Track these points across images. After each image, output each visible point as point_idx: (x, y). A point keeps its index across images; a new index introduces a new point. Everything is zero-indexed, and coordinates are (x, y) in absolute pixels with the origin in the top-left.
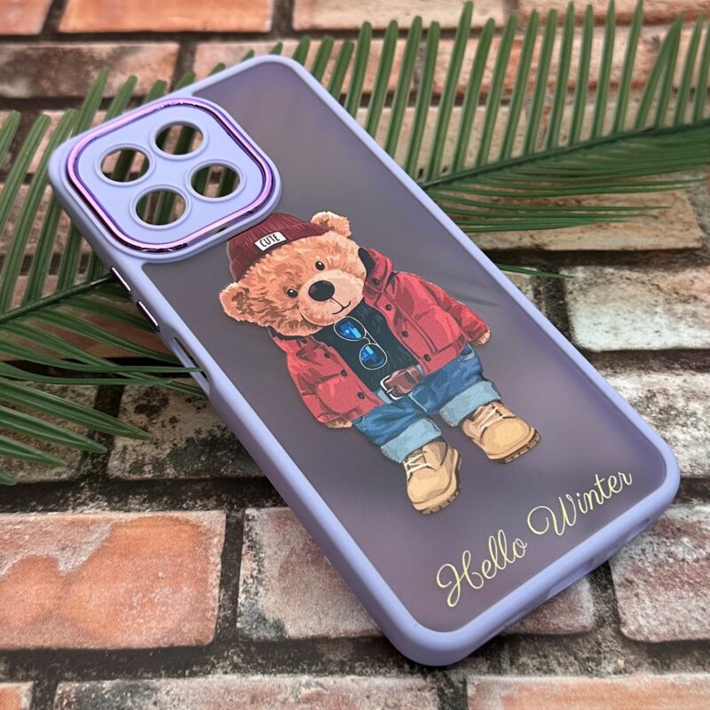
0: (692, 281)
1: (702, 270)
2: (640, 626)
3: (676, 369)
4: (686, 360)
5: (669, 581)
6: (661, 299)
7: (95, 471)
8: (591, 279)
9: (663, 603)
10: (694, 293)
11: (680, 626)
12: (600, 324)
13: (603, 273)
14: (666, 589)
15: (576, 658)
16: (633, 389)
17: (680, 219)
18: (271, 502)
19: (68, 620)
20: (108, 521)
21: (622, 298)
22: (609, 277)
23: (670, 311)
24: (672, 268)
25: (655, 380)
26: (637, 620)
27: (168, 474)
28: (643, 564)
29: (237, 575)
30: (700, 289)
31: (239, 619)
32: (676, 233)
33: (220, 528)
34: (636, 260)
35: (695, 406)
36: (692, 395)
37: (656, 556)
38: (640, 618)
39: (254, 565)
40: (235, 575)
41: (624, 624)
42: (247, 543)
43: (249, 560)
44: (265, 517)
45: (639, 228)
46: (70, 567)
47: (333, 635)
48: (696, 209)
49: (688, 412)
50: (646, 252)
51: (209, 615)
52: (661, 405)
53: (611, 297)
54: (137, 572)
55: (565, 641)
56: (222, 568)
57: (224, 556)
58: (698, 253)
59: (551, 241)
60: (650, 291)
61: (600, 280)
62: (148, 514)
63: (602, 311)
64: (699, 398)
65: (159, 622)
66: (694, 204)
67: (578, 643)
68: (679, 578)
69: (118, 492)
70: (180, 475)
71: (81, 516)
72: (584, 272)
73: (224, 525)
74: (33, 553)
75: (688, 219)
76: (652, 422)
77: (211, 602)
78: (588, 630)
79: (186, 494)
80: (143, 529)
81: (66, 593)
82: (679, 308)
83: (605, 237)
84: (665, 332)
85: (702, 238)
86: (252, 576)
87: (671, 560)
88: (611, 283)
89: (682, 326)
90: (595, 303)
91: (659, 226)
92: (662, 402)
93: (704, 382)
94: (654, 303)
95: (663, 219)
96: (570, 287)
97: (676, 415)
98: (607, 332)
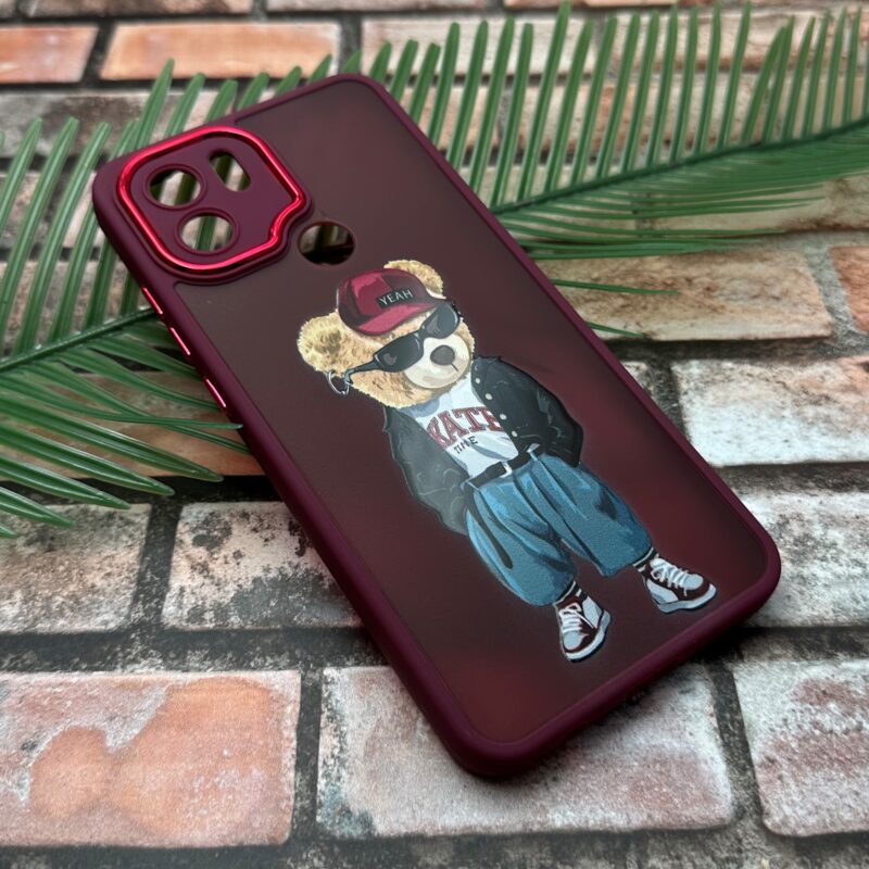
0: (822, 377)
1: (832, 363)
2: (786, 816)
3: (811, 488)
4: (822, 477)
5: (816, 759)
6: (788, 400)
7: (147, 619)
8: (708, 376)
9: (810, 787)
10: (825, 392)
11: (831, 816)
12: (721, 432)
13: (720, 369)
14: (813, 768)
15: (714, 859)
16: (762, 514)
17: (805, 300)
18: (352, 661)
19: (118, 809)
20: (163, 684)
21: (744, 399)
22: (728, 373)
23: (799, 415)
24: (798, 361)
25: (786, 502)
26: (781, 809)
27: (233, 623)
28: (786, 738)
29: (315, 754)
30: (832, 387)
31: (319, 811)
32: (801, 317)
33: (295, 694)
34: (757, 352)
35: (835, 535)
36: (831, 521)
37: (800, 727)
38: (785, 807)
39: (335, 741)
40: (312, 754)
41: (767, 814)
42: (326, 713)
43: (330, 734)
44: (346, 679)
45: (759, 311)
46: (120, 742)
47: (430, 833)
48: (822, 288)
49: (827, 542)
50: (768, 342)
51: (283, 805)
52: (796, 534)
53: (731, 398)
54: (200, 749)
55: (700, 837)
56: (298, 744)
57: (299, 729)
58: (827, 342)
59: (660, 330)
60: (775, 390)
61: (718, 378)
62: (209, 674)
63: (721, 416)
64: (839, 525)
65: (224, 814)
66: (819, 282)
67: (715, 840)
68: (828, 754)
69: (175, 646)
70: (246, 624)
71: (132, 677)
72: (698, 368)
73: (299, 689)
74: (77, 723)
75: (814, 301)
77: (286, 788)
78: (726, 823)
79: (253, 648)
80: (204, 694)
81: (116, 776)
82: (810, 411)
83: (721, 323)
84: (798, 442)
85: (830, 325)
86: (333, 756)
87: (817, 732)
88: (730, 380)
89: (814, 433)
90: (714, 406)
91: (782, 309)
92: (796, 529)
93: (842, 504)
94: (780, 405)
95: (785, 301)
96: (685, 386)
97: (814, 547)
98: (729, 442)
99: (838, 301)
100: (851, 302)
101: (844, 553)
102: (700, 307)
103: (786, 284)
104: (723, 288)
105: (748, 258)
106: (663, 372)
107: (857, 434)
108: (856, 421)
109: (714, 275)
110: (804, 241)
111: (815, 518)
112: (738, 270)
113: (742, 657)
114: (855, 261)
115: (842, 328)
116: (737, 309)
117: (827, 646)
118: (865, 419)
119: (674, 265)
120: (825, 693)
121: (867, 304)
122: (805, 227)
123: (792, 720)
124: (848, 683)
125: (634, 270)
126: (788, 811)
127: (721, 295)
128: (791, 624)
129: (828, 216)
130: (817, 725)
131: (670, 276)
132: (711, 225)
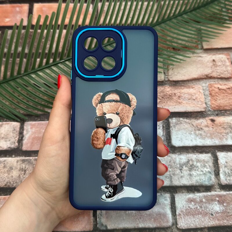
0: (201, 123)
1: (204, 119)
3: (195, 153)
4: (198, 150)
6: (193, 129)
8: (177, 122)
10: (201, 127)
12: (178, 137)
16: (184, 159)
17: (200, 100)
21: (184, 129)
22: (181, 121)
23: (195, 133)
24: (197, 118)
25: (189, 156)
30: (203, 126)
32: (199, 105)
34: (188, 115)
35: (199, 164)
36: (198, 161)
45: (190, 104)
48: (205, 96)
49: (197, 166)
50: (191, 112)
53: (181, 129)
58: (204, 113)
60: (191, 126)
61: (179, 123)
63: (179, 133)
64: (199, 162)
72: (175, 120)
75: (202, 101)
76: (188, 169)
82: (197, 132)
83: (181, 107)
84: (194, 140)
85: (205, 107)
88: (181, 123)
89: (197, 138)
90: (177, 131)
91: (195, 103)
92: (191, 163)
93: (201, 156)
94: (191, 130)
95: (196, 100)
96: (171, 125)
97: (194, 167)
98: (179, 140)
99: (208, 101)
100: (211, 101)
101: (199, 168)
102: (177, 102)
103: (197, 95)
104: (182, 97)
105: (189, 87)
106: (167, 121)
107: (207, 138)
108: (207, 135)
109: (181, 92)
110: (203, 82)
111: (195, 160)
112: (186, 91)
113: (177, 192)
114: (214, 88)
115: (208, 109)
116: (185, 103)
117: (193, 190)
118: (209, 134)
119: (172, 89)
120: (191, 200)
121: (214, 102)
122: (204, 77)
123: (184, 205)
124: (196, 198)
125: (163, 91)
126: (182, 224)
127: (182, 99)
128: (187, 185)
129: (209, 73)
130: (189, 207)
131: (171, 93)
132: (182, 77)
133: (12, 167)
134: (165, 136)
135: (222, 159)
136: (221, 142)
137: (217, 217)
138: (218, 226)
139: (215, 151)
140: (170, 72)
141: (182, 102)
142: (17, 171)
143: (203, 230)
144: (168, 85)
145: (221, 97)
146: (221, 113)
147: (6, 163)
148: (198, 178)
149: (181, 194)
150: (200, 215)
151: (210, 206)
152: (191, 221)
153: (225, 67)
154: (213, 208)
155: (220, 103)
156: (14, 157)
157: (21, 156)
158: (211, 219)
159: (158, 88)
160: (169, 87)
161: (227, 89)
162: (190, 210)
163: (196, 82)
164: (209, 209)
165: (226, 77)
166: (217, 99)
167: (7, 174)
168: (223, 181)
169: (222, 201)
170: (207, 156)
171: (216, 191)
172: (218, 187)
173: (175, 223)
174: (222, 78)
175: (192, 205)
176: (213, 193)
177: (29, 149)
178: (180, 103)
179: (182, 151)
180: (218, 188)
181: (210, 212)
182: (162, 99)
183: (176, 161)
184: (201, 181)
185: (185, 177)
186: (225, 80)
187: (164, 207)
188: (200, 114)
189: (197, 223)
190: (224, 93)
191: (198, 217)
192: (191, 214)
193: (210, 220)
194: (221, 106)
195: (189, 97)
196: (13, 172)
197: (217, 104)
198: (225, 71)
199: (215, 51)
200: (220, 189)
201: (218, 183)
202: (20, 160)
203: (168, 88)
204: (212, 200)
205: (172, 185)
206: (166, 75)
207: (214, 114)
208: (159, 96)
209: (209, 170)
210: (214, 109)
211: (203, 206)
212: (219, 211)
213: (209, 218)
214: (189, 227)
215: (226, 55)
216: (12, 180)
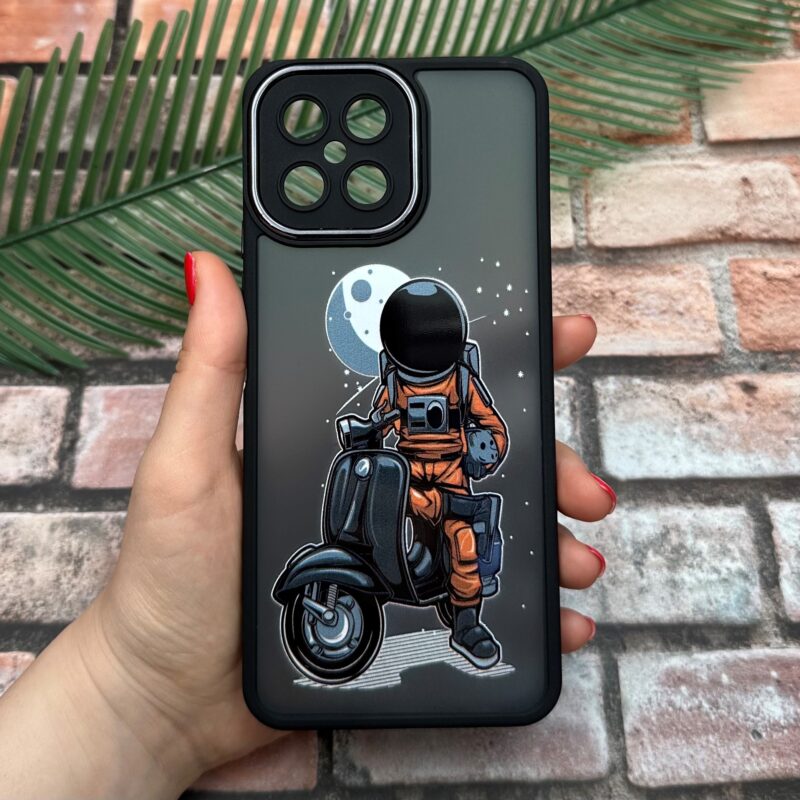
0: (708, 396)
1: (717, 381)
3: (688, 502)
4: (697, 492)
6: (680, 417)
8: (620, 392)
10: (709, 410)
12: (626, 447)
13: (631, 385)
16: (651, 525)
17: (703, 317)
21: (646, 416)
22: (636, 389)
23: (687, 432)
24: (691, 379)
25: (669, 514)
30: (714, 405)
32: (698, 334)
34: (660, 368)
35: (703, 545)
36: (701, 532)
37: (659, 705)
45: (665, 327)
47: (407, 782)
48: (718, 303)
49: (696, 551)
50: (670, 359)
52: (674, 543)
53: (636, 415)
58: (715, 360)
60: (671, 407)
61: (629, 394)
63: (628, 432)
64: (705, 536)
66: (717, 297)
72: (614, 383)
75: (710, 317)
76: (664, 561)
82: (695, 428)
83: (634, 339)
84: (683, 458)
85: (720, 341)
87: (671, 710)
88: (637, 396)
89: (696, 450)
90: (623, 422)
91: (686, 326)
92: (674, 539)
93: (710, 516)
94: (673, 421)
95: (687, 317)
96: (602, 402)
97: (685, 555)
98: (632, 457)
99: (729, 318)
100: (739, 318)
101: (704, 560)
102: (619, 322)
103: (690, 299)
104: (639, 303)
105: (662, 271)
106: (586, 387)
107: (729, 451)
108: (729, 439)
109: (634, 288)
110: (710, 253)
111: (689, 529)
112: (653, 283)
113: (625, 648)
114: (748, 275)
115: (728, 346)
116: (650, 325)
117: (685, 640)
118: (736, 437)
119: (602, 277)
120: (679, 678)
121: (752, 321)
122: (712, 237)
123: (654, 699)
124: (696, 670)
125: (570, 282)
126: (645, 768)
127: (637, 309)
128: (662, 621)
129: (732, 224)
130: (671, 703)
131: (598, 288)
132: (635, 234)
133: (32, 547)
134: (580, 440)
135: (785, 525)
136: (782, 465)
137: (776, 741)
138: (780, 776)
139: (761, 497)
140: (596, 218)
141: (637, 322)
142: (51, 563)
143: (724, 794)
144: (588, 263)
145: (774, 306)
146: (779, 361)
147: (11, 533)
148: (703, 594)
149: (640, 654)
150: (713, 734)
151: (747, 700)
152: (677, 758)
153: (787, 202)
154: (758, 708)
155: (774, 325)
156: (42, 512)
157: (69, 509)
158: (752, 749)
159: (553, 271)
160: (593, 268)
161: (793, 279)
162: (675, 717)
163: (685, 251)
164: (745, 714)
165: (790, 235)
166: (761, 311)
167: (15, 573)
168: (794, 608)
169: (794, 682)
170: (733, 515)
171: (768, 645)
172: (776, 629)
173: (621, 765)
174: (775, 242)
175: (683, 695)
176: (758, 652)
177: (95, 484)
178: (631, 325)
179: (642, 495)
180: (776, 635)
181: (750, 723)
182: (567, 309)
183: (620, 533)
184: (712, 608)
185: (655, 590)
186: (789, 247)
187: (579, 701)
188: (704, 363)
189: (703, 767)
190: (784, 292)
191: (704, 743)
192: (677, 730)
193: (748, 755)
194: (776, 338)
195: (662, 304)
196: (36, 566)
197: (760, 330)
198: (786, 217)
199: (749, 150)
200: (785, 638)
201: (777, 616)
202: (64, 521)
203: (590, 271)
204: (755, 679)
205: (608, 621)
206: (582, 229)
207: (753, 363)
208: (558, 298)
209: (740, 565)
210: (752, 347)
211: (721, 701)
212: (782, 722)
213: (747, 746)
214: (674, 779)
215: (784, 162)
216: (32, 593)
